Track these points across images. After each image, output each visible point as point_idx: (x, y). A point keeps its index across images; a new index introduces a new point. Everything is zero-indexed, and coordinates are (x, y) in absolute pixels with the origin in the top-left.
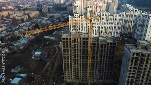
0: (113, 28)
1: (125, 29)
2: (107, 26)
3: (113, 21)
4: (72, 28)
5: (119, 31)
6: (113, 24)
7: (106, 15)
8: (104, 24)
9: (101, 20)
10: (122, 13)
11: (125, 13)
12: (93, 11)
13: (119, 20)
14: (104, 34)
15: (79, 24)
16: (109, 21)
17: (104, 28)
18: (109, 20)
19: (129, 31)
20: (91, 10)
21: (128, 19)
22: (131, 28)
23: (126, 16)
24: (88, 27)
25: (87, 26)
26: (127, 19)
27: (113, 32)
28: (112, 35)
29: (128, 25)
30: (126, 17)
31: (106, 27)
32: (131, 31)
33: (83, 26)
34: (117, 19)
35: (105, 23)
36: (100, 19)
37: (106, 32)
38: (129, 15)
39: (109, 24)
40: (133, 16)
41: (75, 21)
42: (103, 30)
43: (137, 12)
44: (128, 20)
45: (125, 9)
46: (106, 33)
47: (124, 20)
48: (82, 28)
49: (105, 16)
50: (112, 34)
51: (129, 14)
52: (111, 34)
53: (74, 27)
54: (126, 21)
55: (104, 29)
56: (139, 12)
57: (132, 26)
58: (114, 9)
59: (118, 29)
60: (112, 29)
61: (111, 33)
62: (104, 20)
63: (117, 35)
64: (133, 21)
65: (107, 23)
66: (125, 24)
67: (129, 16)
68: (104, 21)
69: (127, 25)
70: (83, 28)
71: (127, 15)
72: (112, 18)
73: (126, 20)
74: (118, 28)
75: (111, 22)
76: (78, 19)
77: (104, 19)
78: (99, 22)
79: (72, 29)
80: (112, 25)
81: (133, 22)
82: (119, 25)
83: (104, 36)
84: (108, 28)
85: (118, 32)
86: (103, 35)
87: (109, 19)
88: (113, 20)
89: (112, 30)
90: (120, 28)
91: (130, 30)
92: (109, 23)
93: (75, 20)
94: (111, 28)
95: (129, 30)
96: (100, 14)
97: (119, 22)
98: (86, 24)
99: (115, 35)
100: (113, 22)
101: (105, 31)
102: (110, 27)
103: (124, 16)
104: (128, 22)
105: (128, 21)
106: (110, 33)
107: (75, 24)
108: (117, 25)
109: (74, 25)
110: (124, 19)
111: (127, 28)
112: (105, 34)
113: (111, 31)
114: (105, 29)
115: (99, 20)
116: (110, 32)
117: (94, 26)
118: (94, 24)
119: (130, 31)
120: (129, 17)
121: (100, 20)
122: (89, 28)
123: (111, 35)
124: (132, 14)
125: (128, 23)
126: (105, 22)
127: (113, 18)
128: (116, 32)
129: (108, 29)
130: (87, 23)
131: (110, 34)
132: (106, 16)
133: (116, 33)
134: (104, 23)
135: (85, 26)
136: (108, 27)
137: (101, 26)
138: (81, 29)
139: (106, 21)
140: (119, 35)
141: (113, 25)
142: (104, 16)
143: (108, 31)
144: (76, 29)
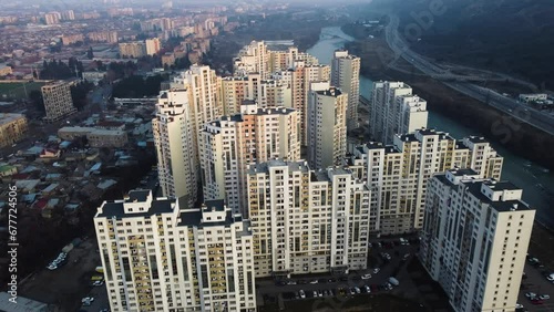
0: (334, 235)
1: (388, 217)
2: (301, 225)
3: (330, 203)
4: (118, 271)
5: (359, 243)
6: (330, 215)
7: (294, 179)
8: (288, 220)
9: (273, 204)
10: (371, 152)
11: (382, 151)
12: (241, 146)
13: (358, 196)
14: (295, 262)
15: (153, 250)
16: (311, 207)
17: (288, 237)
18: (311, 202)
19: (406, 227)
20: (230, 140)
21: (400, 175)
22: (413, 215)
23: (391, 163)
24: (200, 264)
25: (194, 259)
26: (392, 176)
27: (334, 251)
28: (329, 263)
29: (403, 202)
30: (389, 169)
31: (301, 231)
32: (416, 226)
33: (174, 261)
34: (347, 194)
35: (294, 214)
36: (266, 199)
37: (301, 251)
38: (401, 160)
39: (310, 219)
40: (419, 162)
41: (126, 242)
42: (288, 245)
43: (435, 147)
44: (400, 180)
45: (388, 104)
46: (301, 258)
47: (380, 182)
48: (170, 269)
49: (291, 182)
50: (329, 259)
51: (401, 155)
52: (324, 261)
53: (127, 268)
54: (392, 186)
55: (288, 241)
56: (446, 147)
57: (419, 204)
58: (339, 124)
59: (356, 235)
60: (329, 238)
61: (325, 256)
62: (286, 204)
63: (353, 263)
64: (421, 184)
65: (301, 215)
66: (388, 199)
67: (401, 165)
68: (287, 208)
69: (398, 200)
70: (175, 268)
71: (394, 160)
72: (323, 192)
73: (392, 181)
74: (357, 230)
75: (320, 207)
76: (140, 230)
77: (287, 198)
78: (265, 211)
79: (120, 277)
80: (326, 223)
81: (420, 189)
82: (360, 221)
83: (295, 268)
84: (310, 235)
85: (359, 248)
86: (288, 267)
87: (311, 196)
88: (331, 197)
89: (329, 242)
90: (364, 230)
91: (413, 220)
92: (310, 213)
93: (126, 235)
94: (324, 233)
95: (407, 222)
96: (263, 175)
97: (356, 208)
98: (187, 249)
99: (345, 262)
100: (327, 206)
101: (298, 249)
102: (319, 229)
103: (381, 167)
104: (400, 189)
105: (399, 185)
106: (319, 257)
107: (129, 255)
108: (348, 221)
109: (125, 260)
110: (381, 176)
111: (398, 212)
112: (299, 261)
113: (326, 245)
114: (297, 240)
115: (262, 203)
116: (322, 253)
117: (230, 258)
118: (229, 248)
119: (412, 224)
120: (401, 170)
121: (269, 202)
122: (204, 267)
123: (325, 265)
124: (416, 153)
125: (400, 194)
126: (294, 209)
127: (330, 191)
128: (347, 248)
129: (310, 241)
130: (192, 245)
131: (322, 260)
132: (294, 185)
133: (348, 253)
134: (288, 214)
135: (184, 259)
136: (310, 230)
137: (275, 228)
138: (167, 274)
139: (297, 205)
140: (365, 263)
141: (330, 220)
142: (286, 186)
143: (310, 246)
144: (138, 278)
